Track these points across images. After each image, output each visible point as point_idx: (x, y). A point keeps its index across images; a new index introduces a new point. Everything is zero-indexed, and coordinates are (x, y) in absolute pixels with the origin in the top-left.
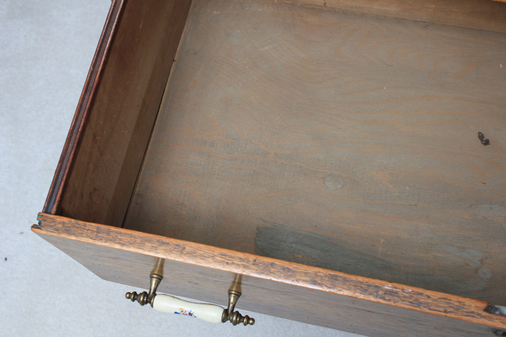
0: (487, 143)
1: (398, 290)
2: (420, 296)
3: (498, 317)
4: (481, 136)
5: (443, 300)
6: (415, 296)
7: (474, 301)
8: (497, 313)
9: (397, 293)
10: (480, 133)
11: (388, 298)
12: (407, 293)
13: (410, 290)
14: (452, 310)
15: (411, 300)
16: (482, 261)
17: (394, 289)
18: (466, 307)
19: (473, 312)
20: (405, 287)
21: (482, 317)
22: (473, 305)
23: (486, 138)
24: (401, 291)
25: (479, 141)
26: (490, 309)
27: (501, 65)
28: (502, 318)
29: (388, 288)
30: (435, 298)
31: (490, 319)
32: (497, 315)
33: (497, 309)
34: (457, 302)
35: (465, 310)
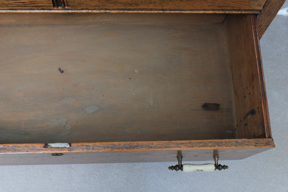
0: (62, 72)
1: (6, 147)
2: (16, 147)
3: (49, 149)
4: (60, 70)
5: (25, 147)
6: (14, 148)
7: (39, 144)
8: (49, 147)
9: (5, 148)
10: (59, 68)
11: (2, 151)
12: (10, 147)
13: (11, 146)
14: (30, 150)
15: (12, 150)
16: (66, 122)
17: (4, 147)
18: (36, 148)
19: (39, 149)
20: (9, 145)
21: (43, 150)
22: (38, 146)
23: (62, 70)
24: (7, 147)
25: (59, 72)
26: (46, 146)
27: (64, 38)
28: (51, 149)
29: (2, 147)
30: (22, 147)
31: (46, 150)
32: (49, 148)
33: (49, 145)
34: (32, 146)
35: (36, 149)
